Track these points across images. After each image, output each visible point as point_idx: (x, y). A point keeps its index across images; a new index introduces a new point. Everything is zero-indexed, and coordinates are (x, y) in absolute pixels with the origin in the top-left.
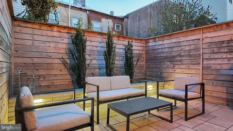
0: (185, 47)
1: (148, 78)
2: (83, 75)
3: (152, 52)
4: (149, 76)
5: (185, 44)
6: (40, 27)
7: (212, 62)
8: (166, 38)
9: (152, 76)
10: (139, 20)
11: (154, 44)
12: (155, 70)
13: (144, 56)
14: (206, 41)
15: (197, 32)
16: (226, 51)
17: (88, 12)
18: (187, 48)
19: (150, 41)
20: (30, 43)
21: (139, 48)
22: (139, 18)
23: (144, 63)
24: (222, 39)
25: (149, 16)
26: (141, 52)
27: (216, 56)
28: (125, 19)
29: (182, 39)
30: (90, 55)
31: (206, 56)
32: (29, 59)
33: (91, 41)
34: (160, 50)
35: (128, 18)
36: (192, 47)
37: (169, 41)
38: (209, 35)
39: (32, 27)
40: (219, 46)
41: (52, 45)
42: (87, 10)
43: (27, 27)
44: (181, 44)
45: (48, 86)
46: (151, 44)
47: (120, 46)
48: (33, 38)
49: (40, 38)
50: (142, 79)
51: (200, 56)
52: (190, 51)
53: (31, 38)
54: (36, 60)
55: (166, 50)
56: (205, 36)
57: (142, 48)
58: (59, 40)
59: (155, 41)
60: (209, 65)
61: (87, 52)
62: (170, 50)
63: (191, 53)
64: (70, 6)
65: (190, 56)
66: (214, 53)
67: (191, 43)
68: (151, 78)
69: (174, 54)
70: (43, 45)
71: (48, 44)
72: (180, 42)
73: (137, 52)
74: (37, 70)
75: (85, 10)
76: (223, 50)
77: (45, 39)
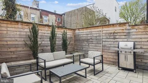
0: (94, 35)
1: (76, 50)
2: (37, 51)
3: (77, 36)
4: (76, 49)
5: (94, 33)
6: (11, 23)
7: (107, 43)
8: (85, 29)
9: (78, 50)
10: (71, 17)
11: (78, 32)
12: (79, 46)
13: (73, 38)
14: (104, 32)
15: (100, 27)
16: (113, 38)
17: (40, 11)
18: (95, 35)
19: (77, 30)
20: (5, 32)
21: (71, 34)
22: (71, 16)
23: (73, 42)
24: (111, 32)
25: (76, 15)
26: (71, 36)
27: (108, 40)
28: (63, 15)
29: (93, 30)
30: (41, 39)
31: (104, 40)
32: (5, 42)
33: (41, 30)
34: (82, 36)
35: (64, 15)
36: (98, 35)
37: (86, 31)
38: (105, 29)
39: (6, 23)
40: (109, 35)
41: (18, 33)
42: (40, 10)
43: (4, 23)
44: (92, 33)
45: (16, 58)
46: (77, 31)
47: (59, 33)
48: (7, 29)
49: (11, 29)
50: (72, 51)
51: (101, 40)
52: (96, 37)
53: (6, 29)
54: (9, 43)
55: (85, 36)
56: (103, 29)
57: (72, 34)
58: (22, 30)
59: (79, 30)
60: (105, 45)
61: (39, 37)
62: (87, 36)
63: (97, 38)
64: (29, 8)
65: (96, 39)
66: (107, 38)
67: (97, 32)
68: (77, 51)
69: (89, 38)
70: (12, 33)
71: (15, 33)
72: (92, 32)
73: (69, 36)
74: (10, 48)
75: (39, 10)
76: (111, 37)
77: (13, 29)
